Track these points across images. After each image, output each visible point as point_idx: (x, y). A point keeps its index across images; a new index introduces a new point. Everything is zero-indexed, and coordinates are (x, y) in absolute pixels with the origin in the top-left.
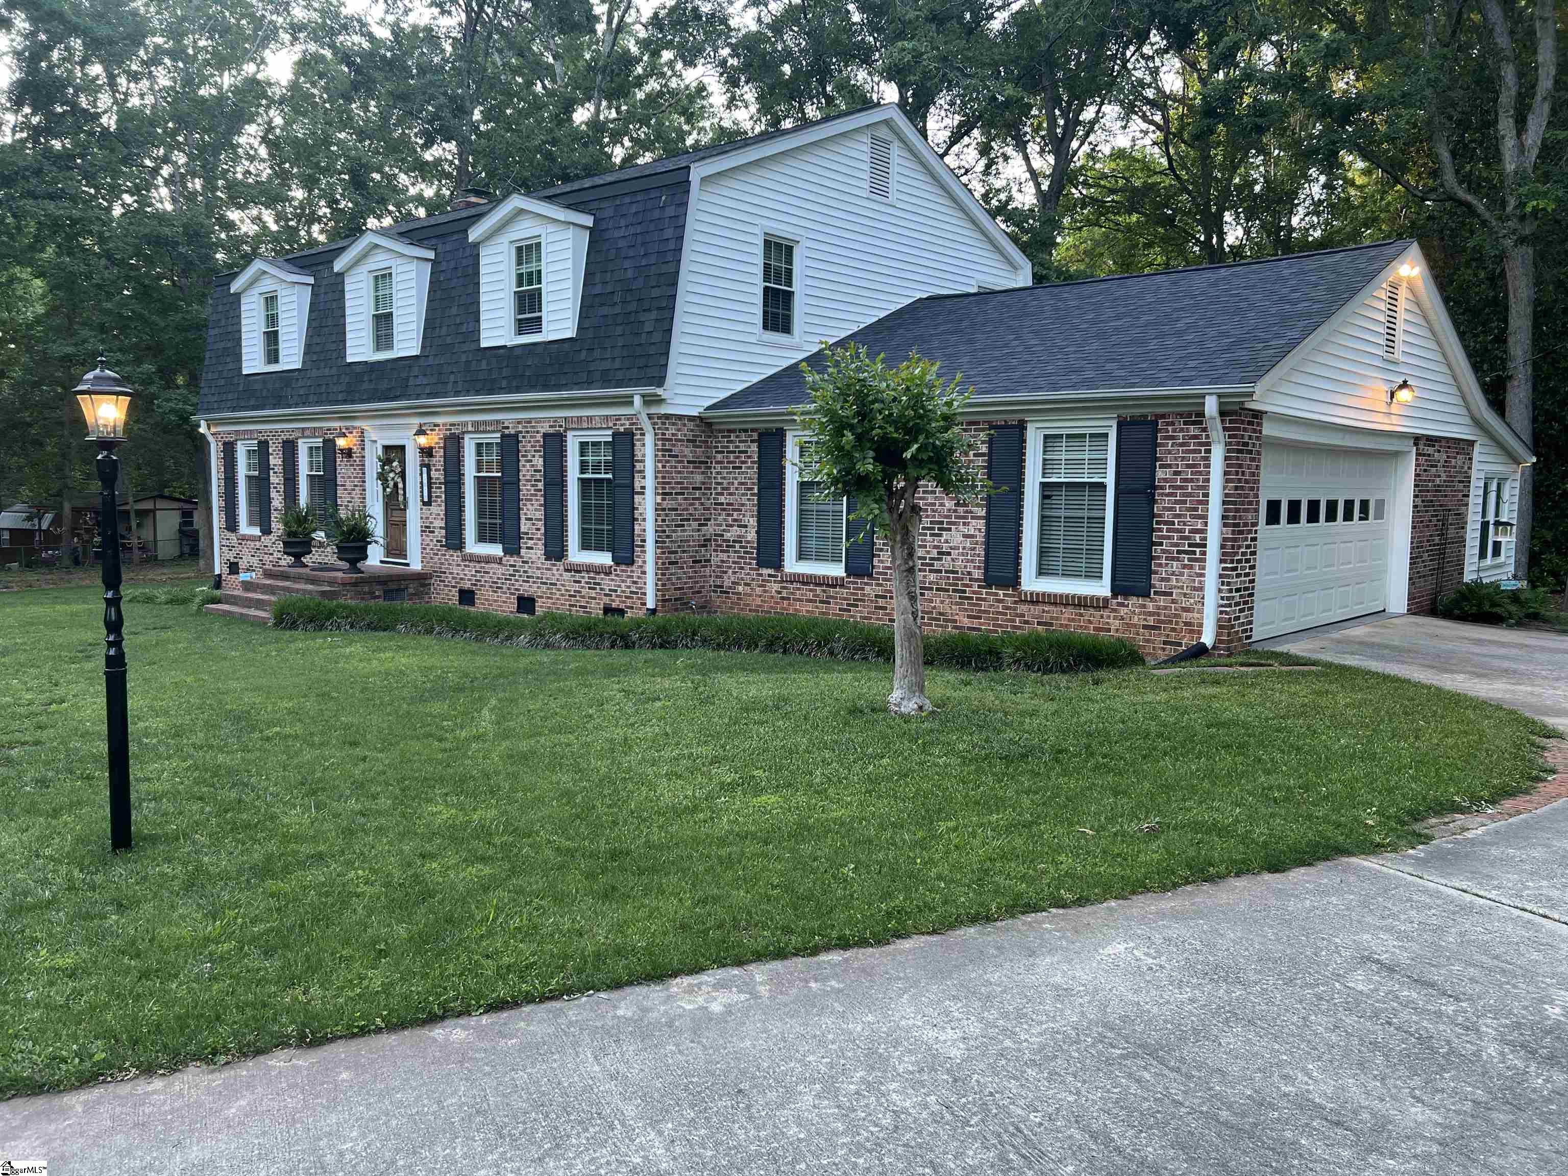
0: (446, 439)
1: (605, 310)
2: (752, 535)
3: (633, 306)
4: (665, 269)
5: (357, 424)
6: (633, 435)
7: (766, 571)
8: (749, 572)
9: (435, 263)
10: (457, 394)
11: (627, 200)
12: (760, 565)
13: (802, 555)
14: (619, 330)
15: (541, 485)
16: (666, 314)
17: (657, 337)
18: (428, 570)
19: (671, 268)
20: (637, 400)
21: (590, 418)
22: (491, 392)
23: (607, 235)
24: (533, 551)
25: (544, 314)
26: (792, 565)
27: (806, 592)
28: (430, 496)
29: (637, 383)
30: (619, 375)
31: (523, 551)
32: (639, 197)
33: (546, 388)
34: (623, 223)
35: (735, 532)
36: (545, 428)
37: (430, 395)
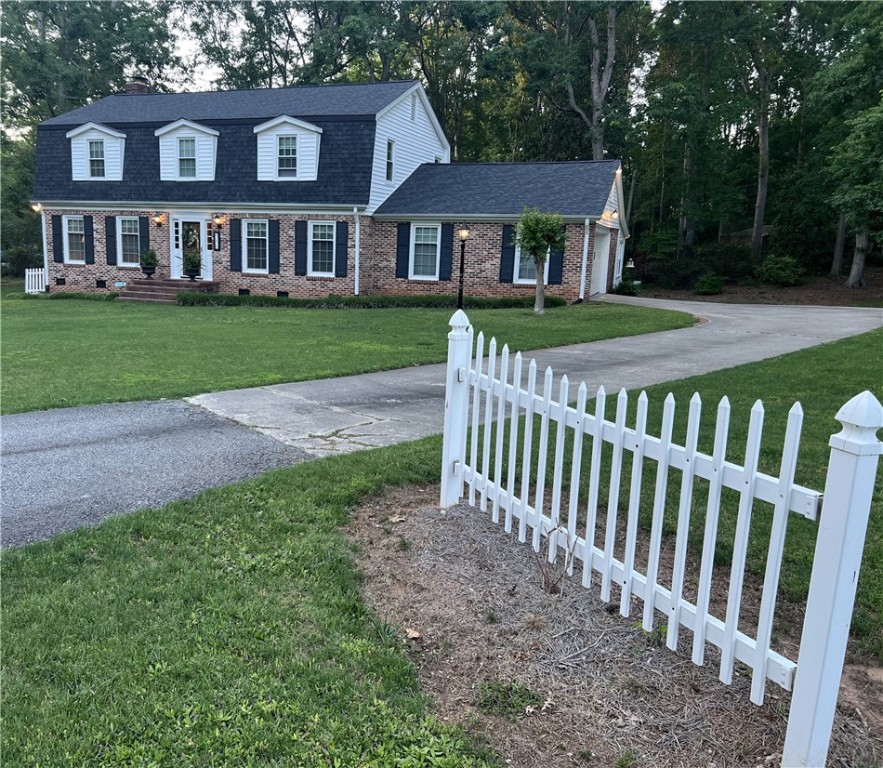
0: (231, 220)
1: (332, 170)
2: (393, 265)
3: (349, 170)
4: (366, 156)
5: (165, 210)
6: (347, 223)
7: (400, 279)
8: (392, 279)
9: (219, 138)
10: (243, 201)
11: (342, 124)
12: (397, 277)
13: (415, 273)
14: (341, 180)
15: (293, 243)
16: (368, 175)
17: (363, 184)
18: (217, 280)
19: (369, 156)
20: (355, 210)
21: (323, 216)
22: (265, 201)
23: (331, 138)
24: (288, 272)
25: (298, 168)
26: (412, 277)
27: (420, 287)
28: (219, 246)
29: (354, 202)
30: (344, 198)
31: (281, 272)
32: (349, 124)
33: (299, 201)
34: (340, 133)
35: (385, 263)
36: (297, 218)
37: (224, 200)
